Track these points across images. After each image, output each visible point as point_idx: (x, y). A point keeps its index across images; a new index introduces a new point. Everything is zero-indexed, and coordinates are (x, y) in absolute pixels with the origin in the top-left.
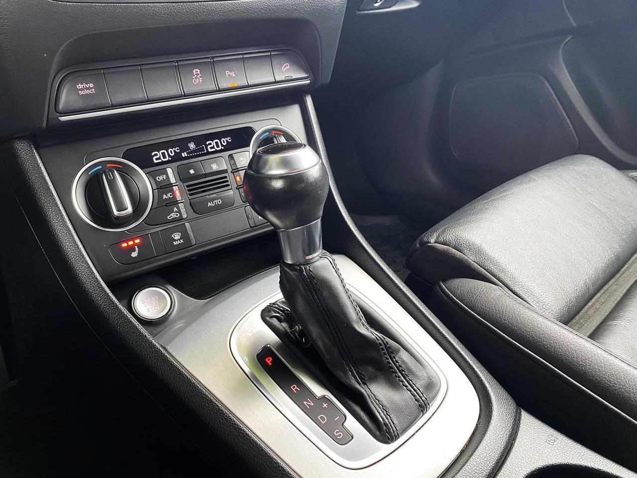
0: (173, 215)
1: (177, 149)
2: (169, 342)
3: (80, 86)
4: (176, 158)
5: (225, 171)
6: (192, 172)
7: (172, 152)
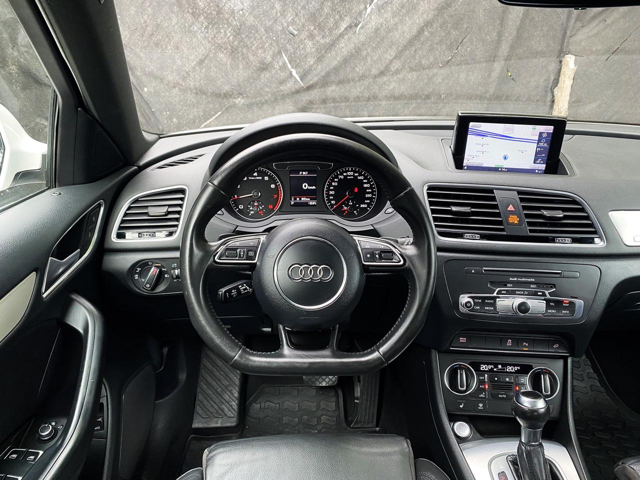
0: (482, 396)
1: (492, 366)
2: (464, 449)
3: (461, 339)
4: (491, 370)
5: (512, 383)
6: (496, 379)
7: (490, 367)
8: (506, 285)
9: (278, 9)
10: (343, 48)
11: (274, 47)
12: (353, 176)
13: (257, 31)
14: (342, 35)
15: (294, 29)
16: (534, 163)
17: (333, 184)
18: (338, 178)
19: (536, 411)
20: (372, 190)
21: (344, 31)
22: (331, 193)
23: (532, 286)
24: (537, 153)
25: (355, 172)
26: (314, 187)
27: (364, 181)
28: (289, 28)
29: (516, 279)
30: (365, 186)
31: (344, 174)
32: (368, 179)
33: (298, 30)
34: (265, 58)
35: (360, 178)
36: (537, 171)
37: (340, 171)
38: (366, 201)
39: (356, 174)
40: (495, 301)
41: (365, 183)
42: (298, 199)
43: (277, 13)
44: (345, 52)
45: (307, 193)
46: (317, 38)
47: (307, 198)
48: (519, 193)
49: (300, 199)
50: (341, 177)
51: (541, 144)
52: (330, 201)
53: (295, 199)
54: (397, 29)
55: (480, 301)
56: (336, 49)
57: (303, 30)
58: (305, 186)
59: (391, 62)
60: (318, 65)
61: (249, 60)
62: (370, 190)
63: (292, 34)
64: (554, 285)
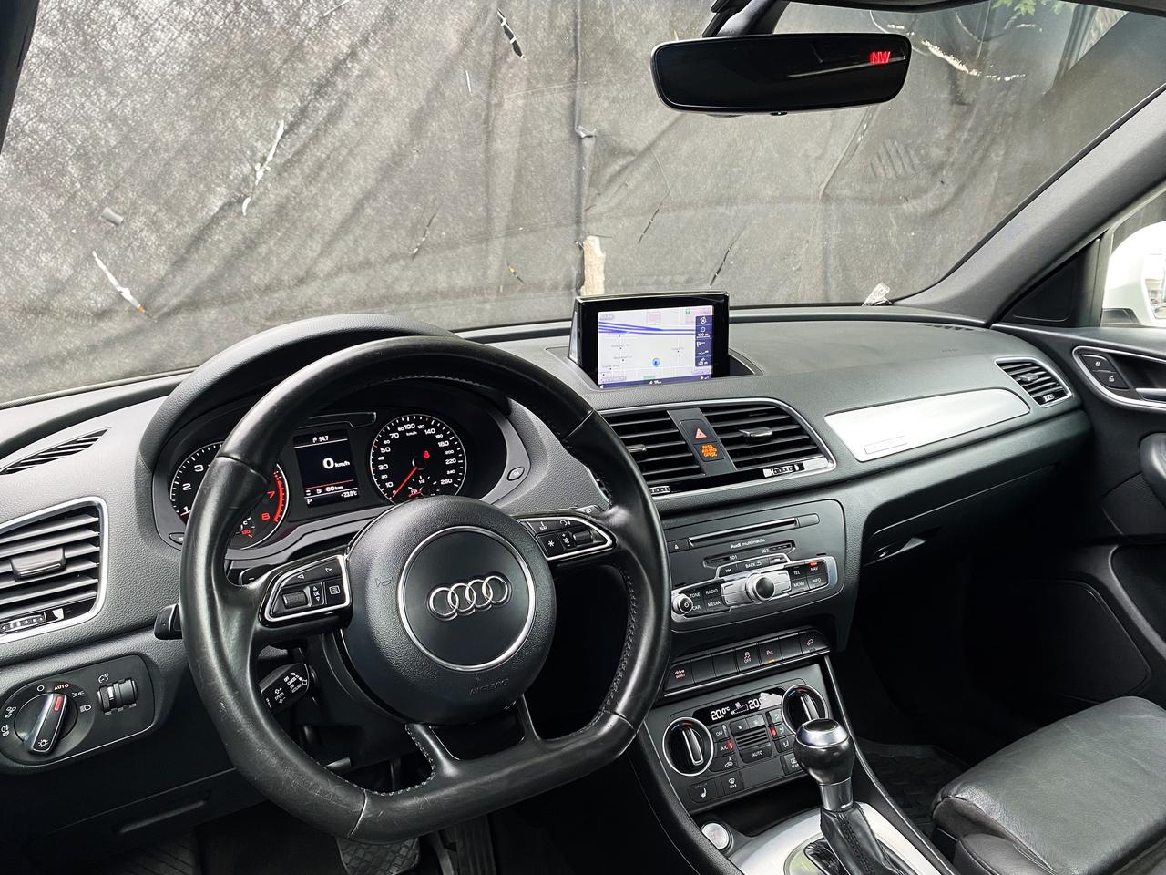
0: (729, 764)
1: (728, 709)
3: (677, 673)
4: (728, 716)
5: (764, 726)
6: (740, 728)
7: (724, 710)
8: (728, 559)
9: (76, 175)
10: (220, 242)
11: (77, 248)
12: (416, 429)
13: (33, 219)
14: (215, 220)
15: (116, 213)
16: (697, 365)
17: (383, 450)
18: (389, 438)
19: (836, 748)
20: (455, 451)
21: (218, 212)
22: (382, 467)
23: (764, 551)
24: (698, 350)
25: (418, 422)
26: (347, 463)
27: (438, 436)
28: (104, 212)
29: (739, 545)
30: (441, 444)
31: (400, 429)
32: (444, 433)
33: (124, 213)
34: (59, 270)
35: (428, 432)
36: (702, 378)
37: (390, 426)
38: (448, 473)
39: (420, 427)
40: (720, 589)
41: (440, 440)
42: (319, 491)
43: (73, 183)
44: (226, 249)
45: (334, 476)
46: (167, 227)
47: (338, 485)
48: (705, 409)
49: (324, 491)
50: (395, 435)
51: (701, 335)
52: (382, 483)
53: (313, 492)
54: (316, 206)
55: (698, 595)
56: (207, 245)
57: (135, 214)
58: (329, 463)
59: (315, 262)
60: (174, 277)
61: (21, 276)
62: (452, 452)
63: (114, 223)
64: (792, 542)
